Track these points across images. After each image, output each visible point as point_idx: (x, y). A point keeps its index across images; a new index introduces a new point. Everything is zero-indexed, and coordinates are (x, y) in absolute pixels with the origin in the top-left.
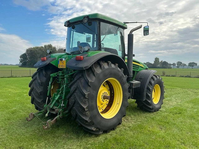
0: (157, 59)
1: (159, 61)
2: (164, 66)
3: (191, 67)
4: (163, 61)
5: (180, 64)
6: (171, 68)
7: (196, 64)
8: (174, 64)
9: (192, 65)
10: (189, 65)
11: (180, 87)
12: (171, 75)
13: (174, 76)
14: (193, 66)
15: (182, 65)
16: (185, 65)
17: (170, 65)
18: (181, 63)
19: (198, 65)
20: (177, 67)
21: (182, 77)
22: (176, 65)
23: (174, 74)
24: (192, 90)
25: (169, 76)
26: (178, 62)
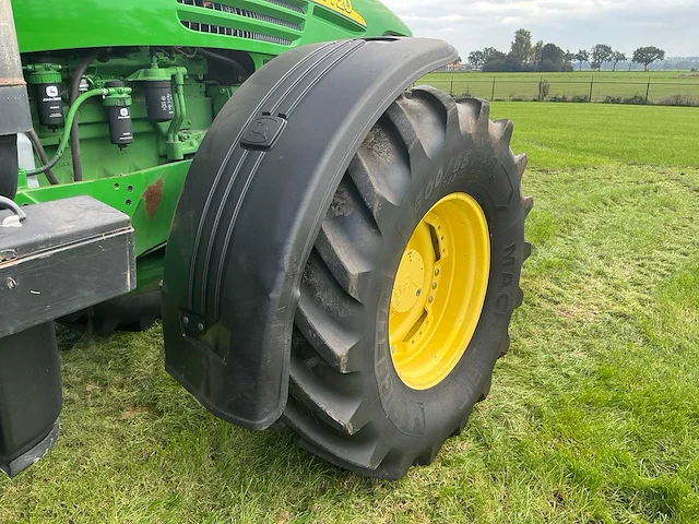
0: (522, 37)
1: (528, 44)
2: (548, 60)
3: (641, 66)
4: (545, 43)
5: (603, 52)
6: (571, 70)
7: (661, 54)
8: (582, 56)
9: (645, 56)
10: (635, 59)
11: (613, 156)
12: (570, 98)
13: (581, 101)
14: (648, 61)
15: (610, 60)
16: (622, 57)
17: (569, 56)
18: (608, 49)
19: (666, 56)
20: (594, 65)
21: (615, 101)
22: (591, 59)
23: (583, 91)
24: (676, 172)
25: (564, 100)
26: (599, 46)
